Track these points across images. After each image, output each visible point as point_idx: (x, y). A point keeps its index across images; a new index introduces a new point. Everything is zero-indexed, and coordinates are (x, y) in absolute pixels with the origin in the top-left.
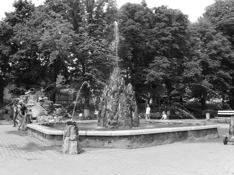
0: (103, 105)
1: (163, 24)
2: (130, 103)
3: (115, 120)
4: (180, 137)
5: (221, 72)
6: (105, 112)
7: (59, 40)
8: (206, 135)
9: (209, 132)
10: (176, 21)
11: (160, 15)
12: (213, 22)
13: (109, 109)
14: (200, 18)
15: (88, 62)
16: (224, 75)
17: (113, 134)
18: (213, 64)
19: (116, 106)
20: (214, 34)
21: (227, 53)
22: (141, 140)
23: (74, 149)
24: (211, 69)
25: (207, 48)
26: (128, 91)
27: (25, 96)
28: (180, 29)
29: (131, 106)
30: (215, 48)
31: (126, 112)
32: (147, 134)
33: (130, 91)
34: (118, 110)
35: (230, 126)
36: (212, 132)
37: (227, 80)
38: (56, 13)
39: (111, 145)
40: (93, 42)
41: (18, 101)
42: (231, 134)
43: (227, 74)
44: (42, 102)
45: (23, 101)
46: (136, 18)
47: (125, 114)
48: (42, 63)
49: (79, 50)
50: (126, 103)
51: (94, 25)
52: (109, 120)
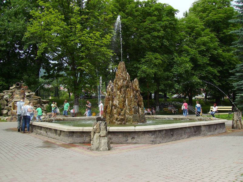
0: (109, 100)
1: (155, 18)
2: (137, 99)
3: (122, 115)
4: (195, 132)
5: (210, 68)
6: (112, 108)
7: (50, 32)
8: (216, 129)
9: (218, 126)
10: (167, 15)
11: (149, 9)
12: (201, 18)
13: (116, 104)
14: (185, 13)
15: (81, 55)
16: (212, 72)
17: (137, 129)
18: (202, 60)
19: (123, 101)
20: (203, 30)
21: (215, 49)
22: (163, 135)
23: (105, 145)
24: (200, 65)
25: (196, 43)
26: (135, 87)
27: (11, 91)
28: (170, 24)
29: (138, 101)
30: (204, 44)
31: (134, 107)
32: (168, 129)
33: (137, 86)
34: (125, 106)
35: (233, 121)
36: (221, 127)
37: (215, 76)
38: (44, 2)
39: (135, 141)
40: (86, 35)
41: (3, 97)
42: (235, 129)
43: (215, 71)
44: (29, 98)
45: (9, 96)
46: (127, 11)
47: (133, 109)
48: (22, 55)
49: (70, 43)
50: (133, 98)
51: (87, 16)
52: (116, 116)
